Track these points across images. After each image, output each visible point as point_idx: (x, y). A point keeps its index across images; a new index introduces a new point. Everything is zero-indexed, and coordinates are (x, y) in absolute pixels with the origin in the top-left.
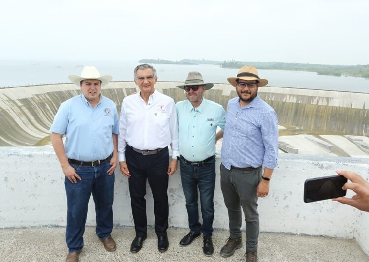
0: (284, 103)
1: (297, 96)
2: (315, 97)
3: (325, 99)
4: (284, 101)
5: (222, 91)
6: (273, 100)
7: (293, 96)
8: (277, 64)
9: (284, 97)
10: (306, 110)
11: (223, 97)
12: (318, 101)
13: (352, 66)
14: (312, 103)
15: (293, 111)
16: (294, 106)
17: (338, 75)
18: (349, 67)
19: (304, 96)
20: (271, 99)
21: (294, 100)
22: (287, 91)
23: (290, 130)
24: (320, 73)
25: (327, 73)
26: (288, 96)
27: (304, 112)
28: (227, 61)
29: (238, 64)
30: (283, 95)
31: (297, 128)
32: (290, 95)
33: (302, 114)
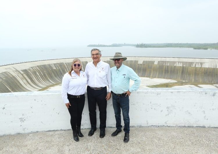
0: (175, 67)
1: (183, 62)
2: (194, 63)
3: (199, 63)
4: (175, 65)
5: (138, 61)
6: (168, 65)
7: (180, 62)
8: (169, 44)
9: (175, 64)
11: (138, 64)
12: (195, 65)
13: (214, 43)
14: (192, 66)
15: (181, 72)
16: (181, 68)
17: (207, 49)
18: (212, 44)
19: (187, 62)
20: (167, 64)
21: (181, 65)
22: (176, 60)
23: (180, 82)
24: (195, 49)
25: (199, 48)
26: (177, 63)
27: (187, 72)
28: (139, 44)
29: (145, 45)
30: (174, 62)
31: (184, 81)
32: (179, 62)
33: (186, 73)
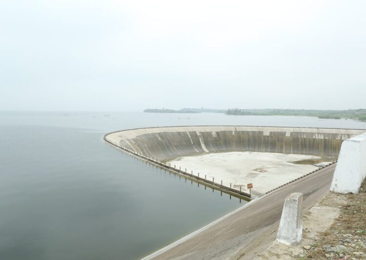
0: (314, 139)
1: (324, 134)
2: (338, 134)
3: (346, 135)
4: (314, 138)
6: (305, 137)
7: (321, 134)
9: (313, 135)
10: (333, 144)
12: (341, 137)
14: (336, 139)
15: (323, 146)
16: (323, 141)
17: (338, 118)
19: (329, 134)
20: (303, 136)
21: (322, 137)
22: (315, 131)
23: (325, 159)
24: (320, 117)
25: (327, 117)
26: (317, 135)
27: (331, 146)
28: (231, 109)
29: (242, 111)
30: (313, 134)
32: (318, 134)
33: (330, 147)
